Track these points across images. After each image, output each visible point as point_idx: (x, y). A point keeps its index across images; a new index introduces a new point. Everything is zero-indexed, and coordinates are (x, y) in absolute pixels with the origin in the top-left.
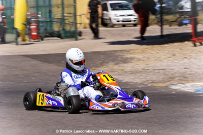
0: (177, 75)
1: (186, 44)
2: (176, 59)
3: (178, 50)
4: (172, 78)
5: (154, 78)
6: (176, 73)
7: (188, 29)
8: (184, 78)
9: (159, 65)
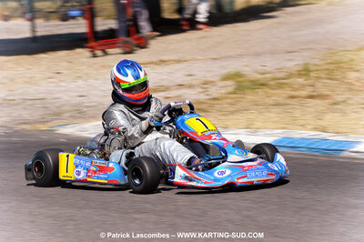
0: (66, 108)
1: (78, 54)
2: (62, 81)
3: (65, 64)
4: (58, 115)
5: (26, 115)
6: (64, 105)
7: (79, 26)
8: (80, 114)
9: (33, 91)
